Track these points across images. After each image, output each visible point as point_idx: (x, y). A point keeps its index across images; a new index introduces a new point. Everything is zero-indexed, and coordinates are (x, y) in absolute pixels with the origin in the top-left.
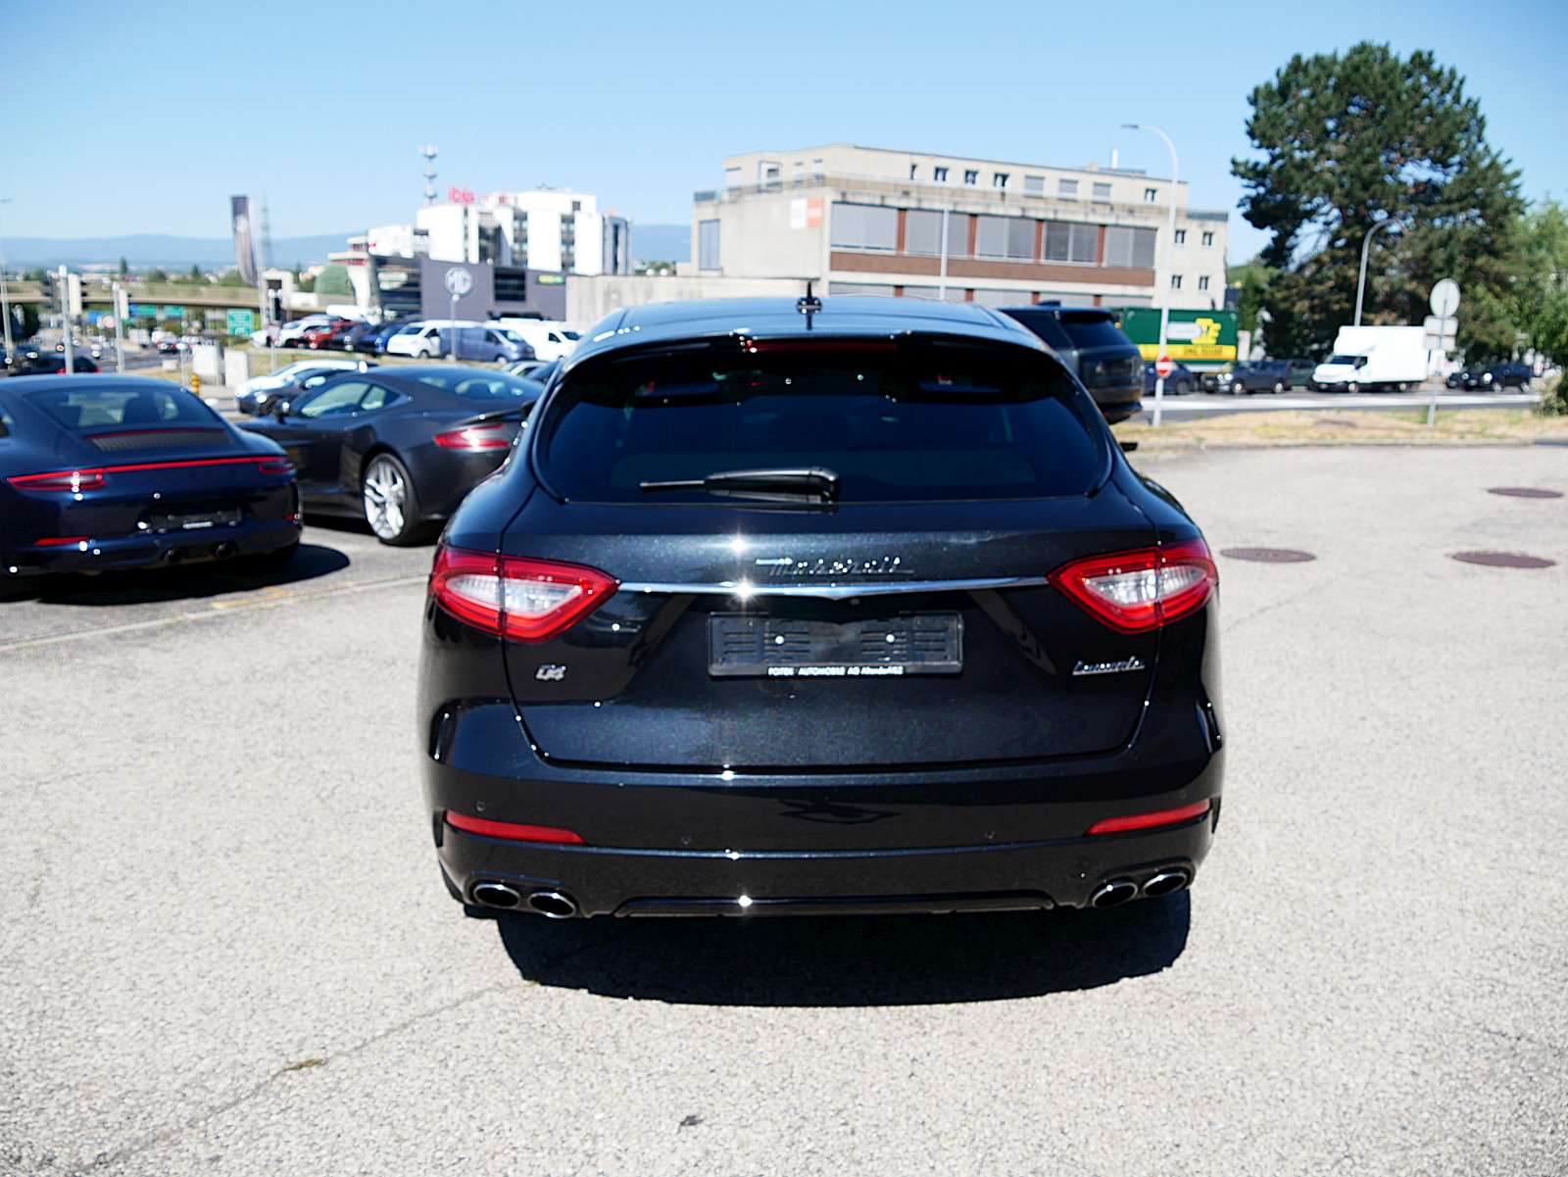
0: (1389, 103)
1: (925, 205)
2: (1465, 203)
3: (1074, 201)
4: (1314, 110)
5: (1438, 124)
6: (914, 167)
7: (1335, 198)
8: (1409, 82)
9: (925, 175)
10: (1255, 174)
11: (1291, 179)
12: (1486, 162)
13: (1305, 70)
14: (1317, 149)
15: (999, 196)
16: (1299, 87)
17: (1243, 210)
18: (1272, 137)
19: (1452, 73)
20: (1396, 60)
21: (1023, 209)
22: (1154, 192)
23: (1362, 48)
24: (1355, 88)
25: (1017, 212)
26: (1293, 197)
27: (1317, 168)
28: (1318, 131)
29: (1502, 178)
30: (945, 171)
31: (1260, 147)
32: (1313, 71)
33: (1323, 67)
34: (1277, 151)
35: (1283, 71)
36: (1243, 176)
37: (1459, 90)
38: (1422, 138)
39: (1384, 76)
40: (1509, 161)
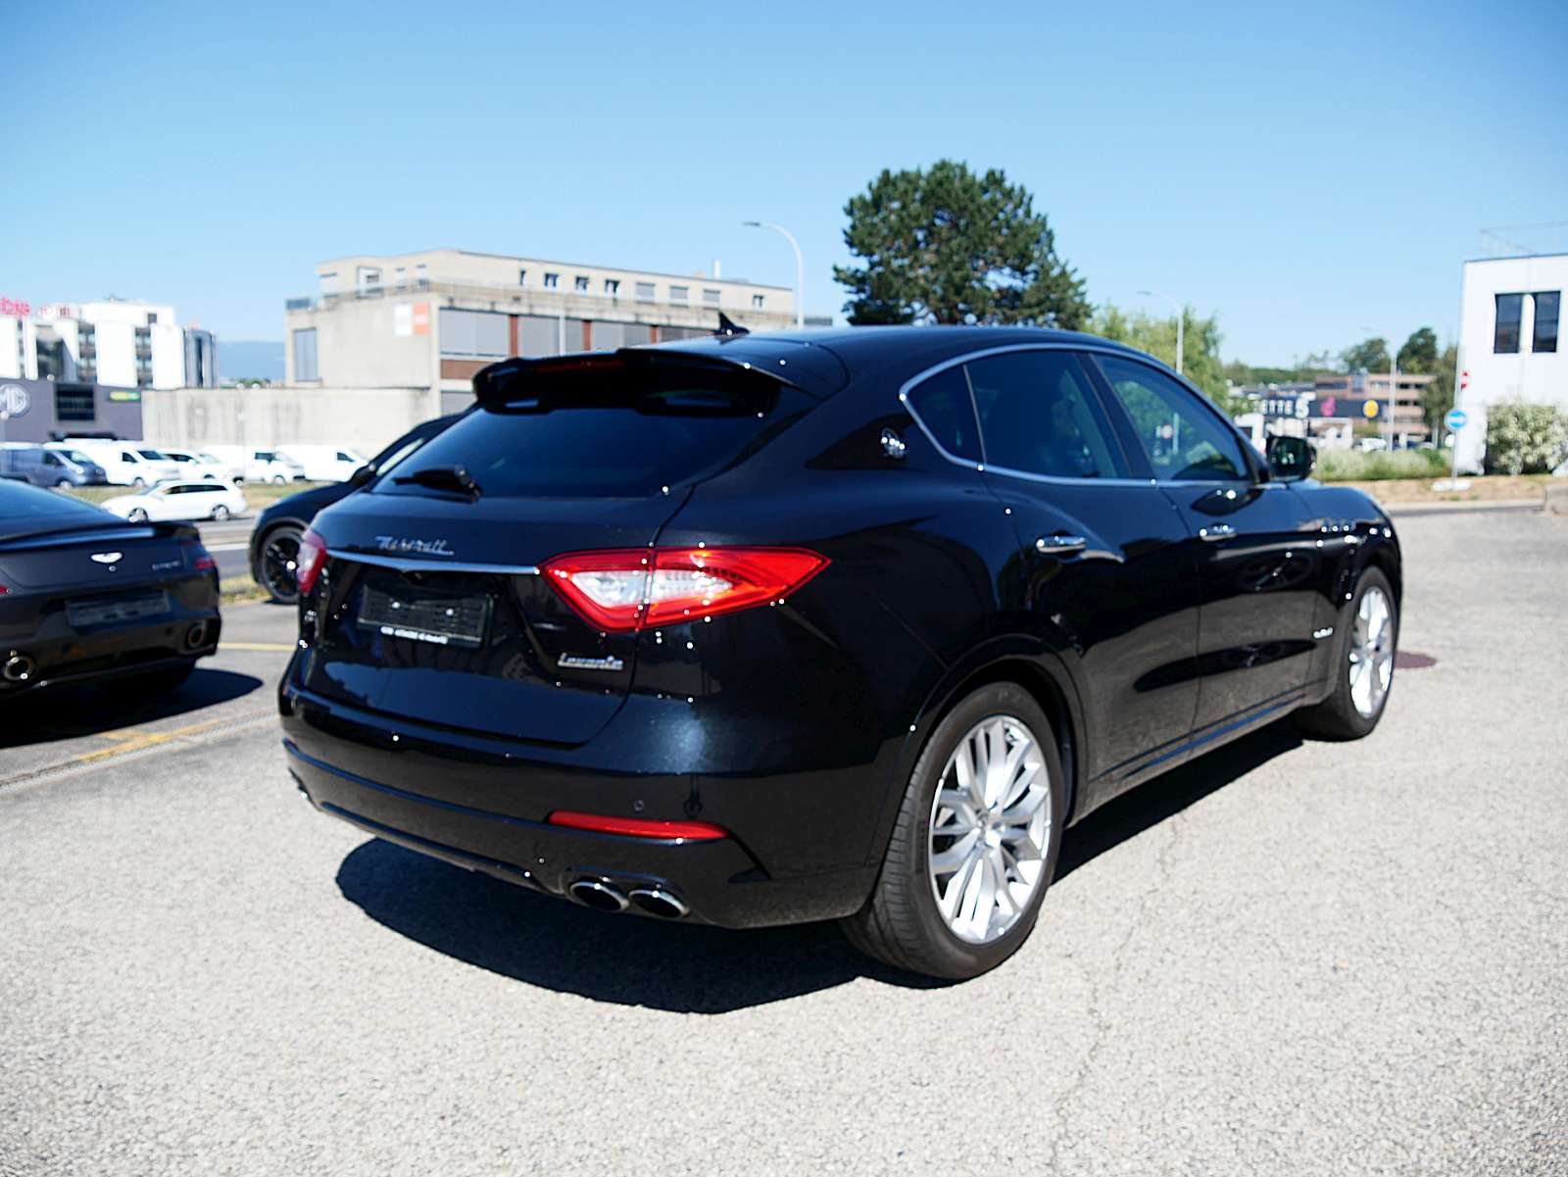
0: (972, 215)
1: (537, 311)
2: (1043, 307)
3: (686, 307)
4: (907, 220)
5: (1015, 235)
6: (523, 273)
7: (931, 302)
8: (986, 197)
9: (534, 279)
10: (857, 280)
11: (890, 284)
12: (1055, 272)
13: (894, 184)
14: (911, 257)
15: (611, 302)
16: (891, 199)
17: (847, 315)
18: (870, 245)
19: (1022, 189)
20: (974, 177)
21: (637, 315)
22: (761, 298)
23: (943, 166)
24: (940, 202)
25: (631, 318)
26: (891, 303)
27: (911, 275)
28: (911, 242)
29: (1071, 285)
30: (555, 277)
31: (858, 255)
32: (902, 186)
33: (909, 182)
34: (876, 258)
35: (875, 184)
36: (845, 282)
37: (1029, 205)
38: (1001, 247)
39: (965, 191)
40: (1075, 271)
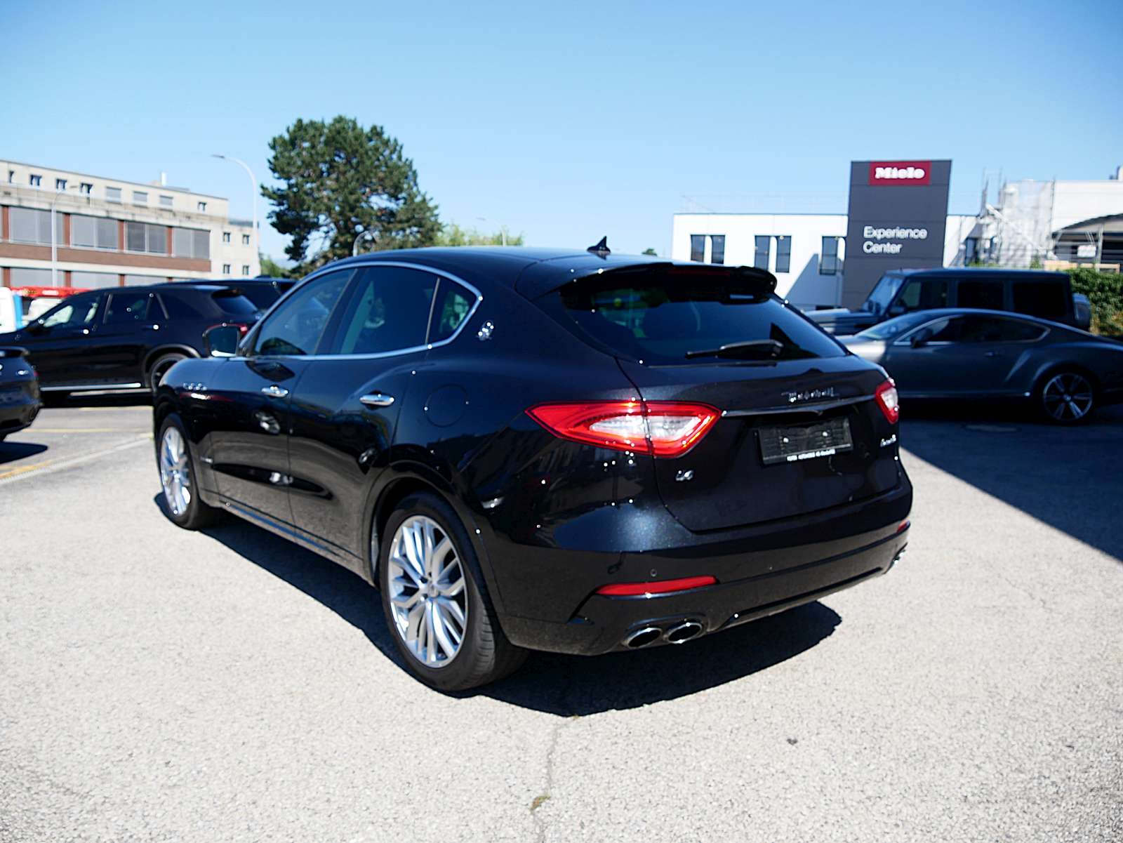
0: (361, 157)
1: (25, 204)
2: (410, 223)
3: (145, 207)
4: (315, 157)
5: (391, 173)
6: (11, 173)
7: (333, 216)
8: (372, 144)
9: (22, 179)
10: (279, 197)
11: (303, 202)
12: (418, 199)
13: (306, 130)
14: (318, 183)
15: (85, 200)
16: (304, 140)
17: (270, 221)
18: (289, 172)
19: (396, 140)
20: (362, 129)
21: (108, 211)
22: (204, 204)
23: (340, 120)
24: (339, 146)
25: (103, 214)
26: (304, 214)
27: (316, 195)
28: (318, 172)
29: (429, 209)
30: (39, 178)
31: (278, 178)
32: (311, 132)
33: (316, 129)
34: (293, 181)
35: (292, 128)
36: (270, 197)
37: (400, 152)
38: (381, 180)
39: (356, 139)
40: (432, 199)
